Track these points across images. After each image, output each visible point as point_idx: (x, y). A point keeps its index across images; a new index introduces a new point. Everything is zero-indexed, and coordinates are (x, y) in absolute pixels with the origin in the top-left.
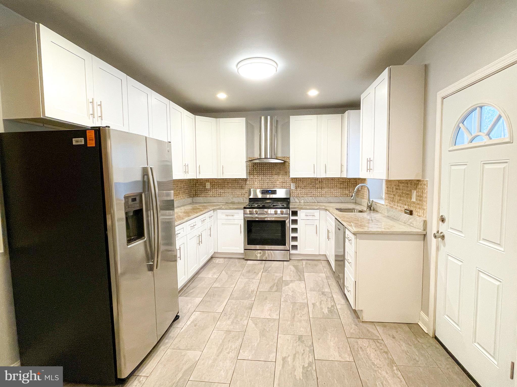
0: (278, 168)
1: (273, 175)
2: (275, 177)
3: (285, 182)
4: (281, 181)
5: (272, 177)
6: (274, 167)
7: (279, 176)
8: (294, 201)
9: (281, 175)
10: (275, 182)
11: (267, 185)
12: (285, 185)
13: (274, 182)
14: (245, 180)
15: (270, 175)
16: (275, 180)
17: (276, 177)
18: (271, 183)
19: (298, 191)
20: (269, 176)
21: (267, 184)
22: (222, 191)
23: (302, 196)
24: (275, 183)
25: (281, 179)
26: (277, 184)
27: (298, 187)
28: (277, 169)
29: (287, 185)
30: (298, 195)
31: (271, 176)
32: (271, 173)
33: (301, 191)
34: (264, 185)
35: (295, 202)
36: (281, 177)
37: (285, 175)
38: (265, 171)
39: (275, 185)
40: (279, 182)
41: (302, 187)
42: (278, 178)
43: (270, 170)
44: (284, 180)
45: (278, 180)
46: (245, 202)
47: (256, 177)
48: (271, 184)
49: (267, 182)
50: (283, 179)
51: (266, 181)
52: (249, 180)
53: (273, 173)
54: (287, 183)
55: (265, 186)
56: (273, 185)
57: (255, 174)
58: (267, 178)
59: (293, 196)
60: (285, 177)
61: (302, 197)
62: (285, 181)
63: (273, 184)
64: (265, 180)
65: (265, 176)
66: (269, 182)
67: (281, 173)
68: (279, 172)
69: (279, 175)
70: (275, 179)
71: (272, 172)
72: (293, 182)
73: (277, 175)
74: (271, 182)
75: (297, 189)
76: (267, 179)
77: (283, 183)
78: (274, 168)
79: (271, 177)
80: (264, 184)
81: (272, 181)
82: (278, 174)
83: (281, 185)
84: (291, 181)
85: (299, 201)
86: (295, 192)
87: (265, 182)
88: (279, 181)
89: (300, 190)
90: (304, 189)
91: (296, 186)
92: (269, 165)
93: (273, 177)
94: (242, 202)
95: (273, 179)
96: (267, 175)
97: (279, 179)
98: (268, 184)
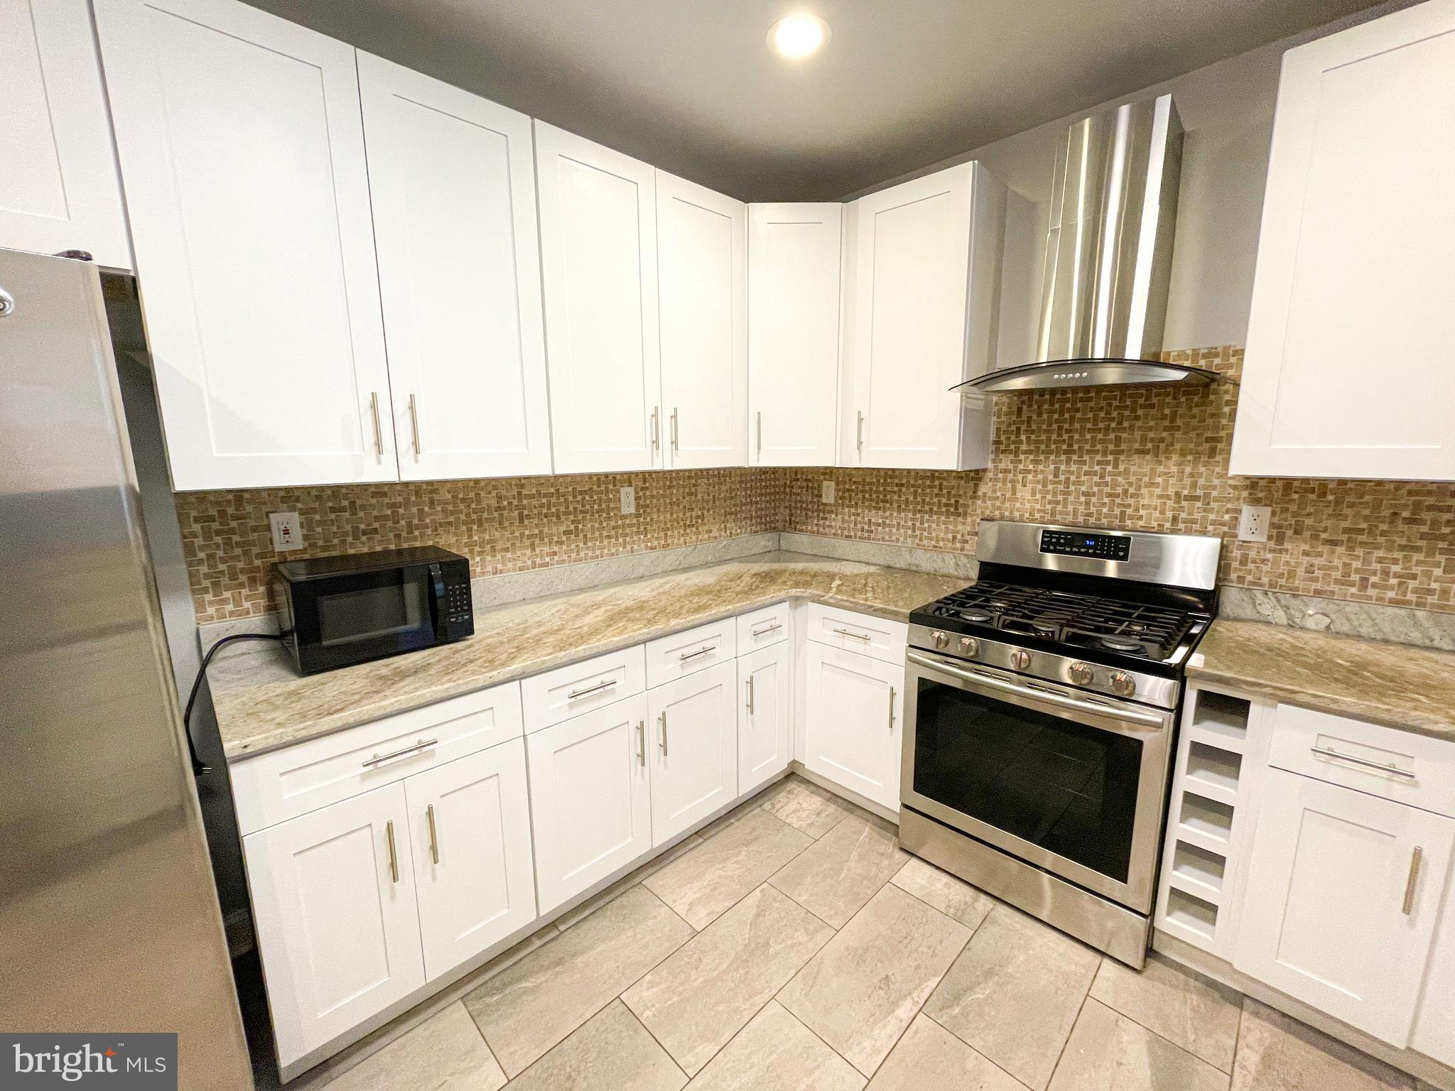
0: (1164, 417)
1: (1122, 458)
2: (1133, 469)
3: (1196, 498)
4: (1171, 491)
5: (1116, 466)
6: (1134, 410)
7: (1160, 463)
8: (1248, 612)
9: (1175, 457)
10: (1132, 490)
11: (1082, 508)
12: (1197, 516)
13: (1126, 492)
14: (974, 477)
15: (1105, 454)
16: (1130, 484)
17: (1139, 467)
18: (1109, 495)
19: (1285, 557)
20: (1098, 458)
21: (1083, 499)
22: (876, 517)
23: (1314, 586)
24: (1131, 501)
25: (1172, 481)
26: (1143, 502)
27: (1290, 533)
28: (1152, 423)
29: (1212, 516)
30: (1283, 582)
31: (1108, 463)
32: (1111, 447)
33: (1317, 561)
34: (1065, 506)
35: (1256, 616)
36: (1174, 469)
37: (1204, 458)
38: (1076, 436)
39: (1129, 511)
40: (1160, 497)
41: (1324, 536)
42: (1153, 471)
43: (1107, 429)
44: (1194, 485)
45: (1151, 484)
46: (961, 573)
47: (1026, 462)
48: (1106, 500)
49: (1084, 489)
50: (1188, 481)
51: (1081, 483)
52: (990, 475)
53: (1123, 447)
54: (1213, 504)
55: (1070, 508)
56: (1117, 511)
57: (1024, 447)
58: (1085, 468)
59: (1249, 578)
60: (1202, 469)
61: (1318, 593)
62: (1199, 492)
63: (1118, 501)
64: (1073, 478)
65: (1075, 457)
66: (1095, 489)
67: (1178, 446)
68: (1162, 440)
69: (1162, 457)
70: (1133, 479)
71: (1118, 439)
72: (1256, 501)
73: (1148, 457)
74: (1107, 489)
75: (1287, 546)
76: (1083, 478)
77: (1184, 503)
78: (1137, 418)
79: (1109, 468)
80: (1065, 500)
81: (1115, 484)
82: (1157, 450)
83: (1169, 514)
84: (1245, 494)
85: (1290, 617)
86: (1264, 561)
87: (1072, 488)
88: (1158, 491)
89: (1305, 554)
90: (1340, 550)
91: (1273, 525)
92: (1103, 404)
93: (1121, 468)
94: (952, 572)
95: (1119, 474)
96: (1086, 458)
97: (1159, 480)
98: (1087, 504)
